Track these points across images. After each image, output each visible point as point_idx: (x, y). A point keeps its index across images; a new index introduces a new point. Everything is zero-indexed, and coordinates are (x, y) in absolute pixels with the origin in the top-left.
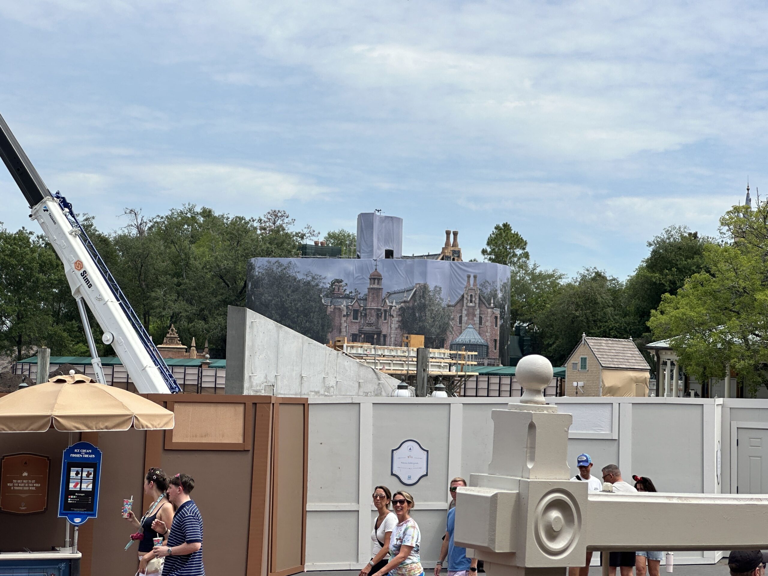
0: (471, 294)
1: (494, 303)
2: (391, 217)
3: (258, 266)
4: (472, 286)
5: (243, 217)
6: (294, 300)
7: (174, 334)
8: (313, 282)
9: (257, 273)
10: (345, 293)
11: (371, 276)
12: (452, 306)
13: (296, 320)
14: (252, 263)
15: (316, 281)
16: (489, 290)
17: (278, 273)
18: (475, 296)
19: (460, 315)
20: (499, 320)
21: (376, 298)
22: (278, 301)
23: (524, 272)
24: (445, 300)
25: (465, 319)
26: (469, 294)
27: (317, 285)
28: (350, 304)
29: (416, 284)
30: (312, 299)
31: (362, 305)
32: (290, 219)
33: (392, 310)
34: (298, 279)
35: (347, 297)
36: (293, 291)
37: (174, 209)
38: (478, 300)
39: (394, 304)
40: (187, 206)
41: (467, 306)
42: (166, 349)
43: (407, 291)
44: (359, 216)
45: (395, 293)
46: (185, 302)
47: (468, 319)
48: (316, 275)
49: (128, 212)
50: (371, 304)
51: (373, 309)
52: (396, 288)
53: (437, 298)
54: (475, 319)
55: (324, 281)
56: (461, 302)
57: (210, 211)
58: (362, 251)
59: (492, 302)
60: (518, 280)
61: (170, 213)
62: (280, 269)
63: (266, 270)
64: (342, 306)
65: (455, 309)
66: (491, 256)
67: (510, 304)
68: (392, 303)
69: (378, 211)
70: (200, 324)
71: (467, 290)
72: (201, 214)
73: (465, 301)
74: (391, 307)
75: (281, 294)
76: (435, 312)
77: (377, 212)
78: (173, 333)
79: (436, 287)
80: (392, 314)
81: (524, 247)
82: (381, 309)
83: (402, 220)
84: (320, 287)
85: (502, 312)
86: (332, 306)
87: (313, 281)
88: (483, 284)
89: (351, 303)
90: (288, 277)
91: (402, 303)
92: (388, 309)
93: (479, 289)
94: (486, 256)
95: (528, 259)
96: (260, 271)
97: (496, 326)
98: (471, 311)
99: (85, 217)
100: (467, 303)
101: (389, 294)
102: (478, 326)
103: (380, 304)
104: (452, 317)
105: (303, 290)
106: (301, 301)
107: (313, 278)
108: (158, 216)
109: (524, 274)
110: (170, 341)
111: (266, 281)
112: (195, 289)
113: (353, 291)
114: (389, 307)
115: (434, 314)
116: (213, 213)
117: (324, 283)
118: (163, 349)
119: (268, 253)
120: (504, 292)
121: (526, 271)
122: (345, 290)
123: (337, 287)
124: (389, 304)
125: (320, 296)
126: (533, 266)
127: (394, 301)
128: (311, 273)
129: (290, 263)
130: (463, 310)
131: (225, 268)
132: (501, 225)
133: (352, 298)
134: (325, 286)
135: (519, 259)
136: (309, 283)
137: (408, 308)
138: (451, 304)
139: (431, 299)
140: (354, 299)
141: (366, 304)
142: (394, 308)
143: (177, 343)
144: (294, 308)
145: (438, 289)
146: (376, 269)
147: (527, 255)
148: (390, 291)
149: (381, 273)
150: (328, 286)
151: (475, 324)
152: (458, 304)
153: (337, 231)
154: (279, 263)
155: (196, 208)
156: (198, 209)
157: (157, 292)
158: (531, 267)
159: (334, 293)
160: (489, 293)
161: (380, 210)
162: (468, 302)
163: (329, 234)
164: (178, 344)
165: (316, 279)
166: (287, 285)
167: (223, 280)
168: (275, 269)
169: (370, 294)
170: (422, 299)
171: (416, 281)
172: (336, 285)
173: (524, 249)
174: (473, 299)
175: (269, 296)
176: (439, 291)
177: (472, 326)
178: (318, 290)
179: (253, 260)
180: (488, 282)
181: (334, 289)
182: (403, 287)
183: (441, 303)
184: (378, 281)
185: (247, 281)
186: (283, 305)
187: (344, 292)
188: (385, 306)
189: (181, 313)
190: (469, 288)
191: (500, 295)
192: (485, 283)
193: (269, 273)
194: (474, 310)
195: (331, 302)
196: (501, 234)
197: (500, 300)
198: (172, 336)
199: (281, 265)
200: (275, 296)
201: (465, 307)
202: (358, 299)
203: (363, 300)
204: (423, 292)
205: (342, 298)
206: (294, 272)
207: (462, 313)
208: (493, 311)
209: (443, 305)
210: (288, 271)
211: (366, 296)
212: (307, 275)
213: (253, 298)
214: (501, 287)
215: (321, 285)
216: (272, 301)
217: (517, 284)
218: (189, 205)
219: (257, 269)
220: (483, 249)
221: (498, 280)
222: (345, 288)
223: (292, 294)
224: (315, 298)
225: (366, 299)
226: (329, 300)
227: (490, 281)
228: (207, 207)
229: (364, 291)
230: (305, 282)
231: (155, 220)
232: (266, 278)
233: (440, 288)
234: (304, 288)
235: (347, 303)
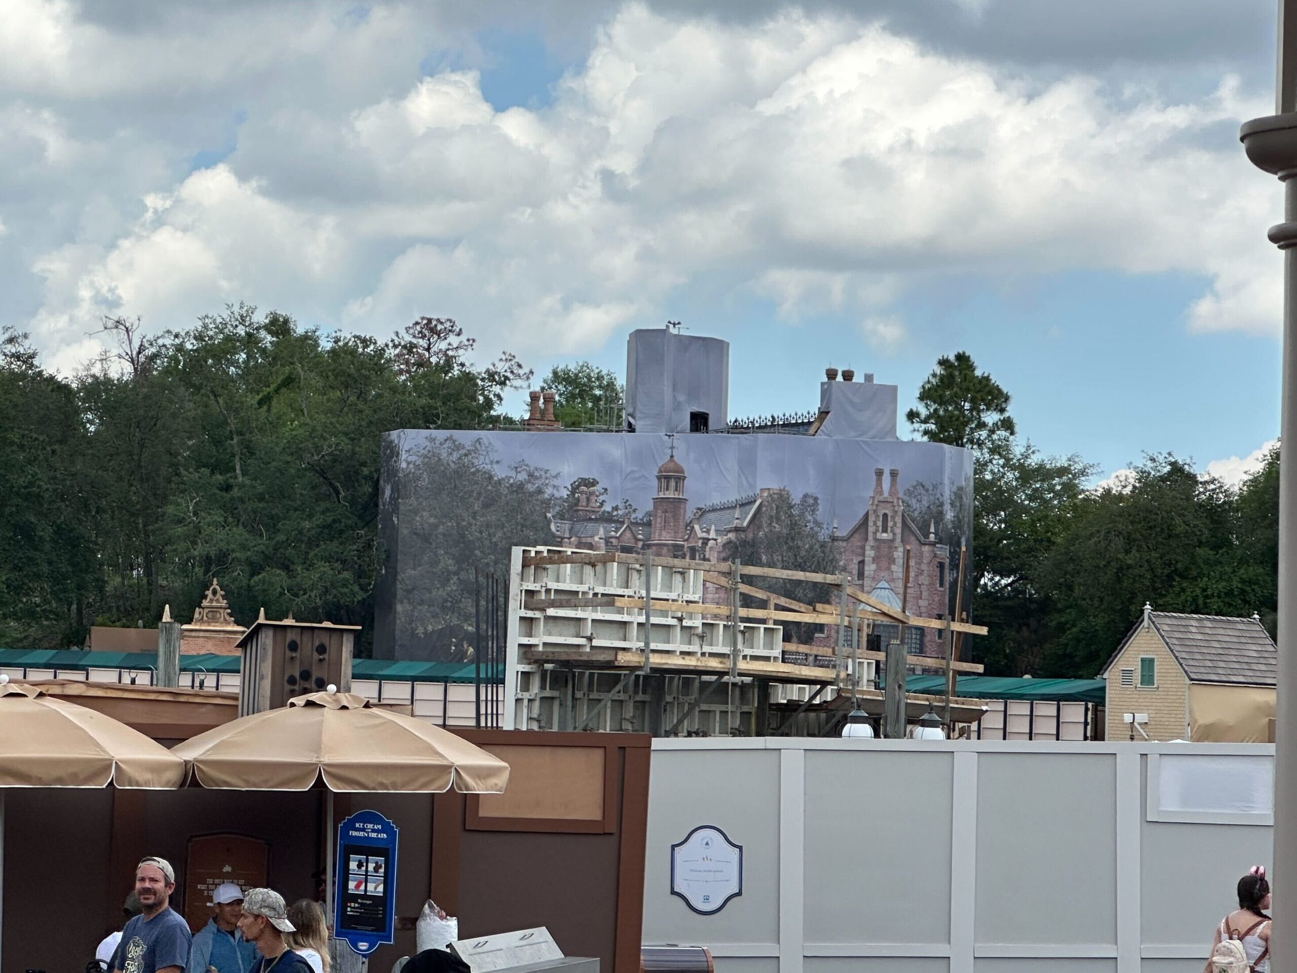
0: (884, 511)
1: (936, 534)
2: (704, 339)
3: (406, 448)
4: (886, 494)
5: (371, 338)
6: (488, 526)
7: (217, 601)
8: (529, 486)
9: (404, 465)
10: (603, 509)
11: (660, 471)
12: (843, 540)
13: (492, 569)
14: (391, 442)
15: (538, 483)
16: (925, 503)
17: (452, 465)
18: (893, 517)
19: (860, 558)
20: (947, 571)
21: (672, 520)
22: (452, 526)
23: (1002, 462)
24: (825, 526)
25: (870, 568)
26: (881, 513)
27: (540, 491)
28: (613, 533)
29: (761, 490)
30: (528, 523)
31: (640, 537)
32: (463, 338)
33: (707, 549)
34: (496, 478)
35: (607, 518)
36: (486, 506)
37: (210, 316)
38: (899, 525)
39: (712, 535)
40: (236, 309)
41: (876, 540)
42: (201, 634)
43: (742, 505)
44: (630, 335)
45: (714, 510)
46: (241, 527)
47: (879, 569)
48: (536, 469)
49: (110, 324)
50: (660, 535)
51: (666, 545)
52: (716, 500)
53: (809, 522)
54: (894, 568)
55: (555, 482)
56: (862, 530)
57: (286, 321)
58: (638, 415)
59: (932, 530)
60: (988, 481)
61: (199, 325)
62: (455, 456)
63: (425, 456)
64: (596, 539)
65: (849, 545)
66: (928, 425)
67: (972, 535)
68: (708, 532)
69: (674, 324)
70: (276, 578)
71: (876, 502)
72: (266, 328)
73: (871, 529)
74: (706, 541)
75: (458, 511)
76: (803, 553)
77: (671, 326)
78: (215, 599)
79: (806, 496)
80: (707, 556)
81: (1004, 406)
82: (683, 546)
83: (728, 344)
84: (546, 496)
85: (955, 551)
86: (573, 539)
87: (529, 482)
88: (912, 489)
89: (616, 532)
90: (473, 474)
91: (730, 531)
92: (700, 545)
93: (903, 502)
94: (916, 426)
95: (1012, 433)
96: (410, 459)
97: (941, 585)
98: (884, 550)
99: (7, 336)
100: (875, 533)
101: (702, 513)
102: (900, 584)
103: (680, 535)
104: (841, 563)
105: (507, 504)
106: (503, 527)
107: (531, 475)
108: (169, 332)
109: (1003, 467)
110: (210, 615)
111: (425, 481)
112: (261, 498)
113: (621, 506)
114: (700, 542)
115: (802, 558)
116: (292, 326)
117: (554, 486)
118: (193, 634)
119: (427, 420)
120: (957, 509)
121: (1008, 460)
122: (602, 504)
123: (584, 496)
124: (700, 534)
125: (546, 517)
126: (1023, 450)
127: (713, 527)
128: (527, 465)
129: (478, 440)
130: (867, 548)
131: (331, 454)
132: (952, 358)
133: (617, 521)
134: (557, 495)
135: (992, 432)
136: (521, 486)
137: (744, 543)
138: (838, 534)
139: (796, 524)
140: (623, 523)
141: (650, 534)
142: (711, 543)
143: (225, 619)
144: (487, 543)
145: (811, 501)
146: (672, 456)
147: (1008, 425)
148: (702, 506)
149: (684, 465)
150: (565, 493)
151: (893, 580)
152: (856, 536)
153: (573, 367)
154: (454, 441)
155: (255, 313)
156: (260, 318)
157: (178, 505)
158: (1017, 450)
159: (578, 510)
160: (924, 510)
161: (679, 323)
162: (877, 531)
163: (555, 373)
164: (227, 622)
165: (537, 478)
166: (472, 491)
167: (325, 478)
168: (444, 455)
169: (659, 513)
170: (774, 524)
171: (760, 485)
172: (582, 493)
173: (1002, 411)
174: (890, 524)
175: (431, 516)
176: (813, 505)
177: (887, 586)
178: (543, 502)
179: (394, 434)
180: (923, 486)
181: (578, 500)
182: (733, 497)
183: (816, 533)
184: (677, 483)
185: (381, 482)
186: (463, 536)
187: (599, 507)
188: (691, 539)
189: (233, 551)
190: (881, 498)
191: (949, 515)
192: (915, 487)
193: (432, 463)
194: (890, 547)
195: (570, 530)
196: (951, 376)
197: (949, 527)
198: (214, 604)
199: (458, 447)
200: (445, 517)
201: (871, 542)
202: (632, 523)
203: (643, 524)
204: (777, 508)
205: (596, 520)
206: (488, 461)
207: (864, 555)
208: (933, 551)
209: (821, 538)
210: (475, 461)
211: (650, 516)
212: (516, 468)
213: (395, 519)
214: (953, 498)
215: (549, 491)
216: (436, 526)
217: (985, 489)
218: (241, 308)
219: (404, 456)
220: (911, 410)
221: (946, 481)
222: (601, 498)
223: (484, 511)
224: (535, 522)
225: (649, 524)
226: (567, 525)
227: (928, 485)
228: (282, 312)
229: (644, 506)
230: (511, 485)
231: (160, 342)
232: (425, 476)
233: (816, 499)
234: (509, 497)
235: (606, 531)
